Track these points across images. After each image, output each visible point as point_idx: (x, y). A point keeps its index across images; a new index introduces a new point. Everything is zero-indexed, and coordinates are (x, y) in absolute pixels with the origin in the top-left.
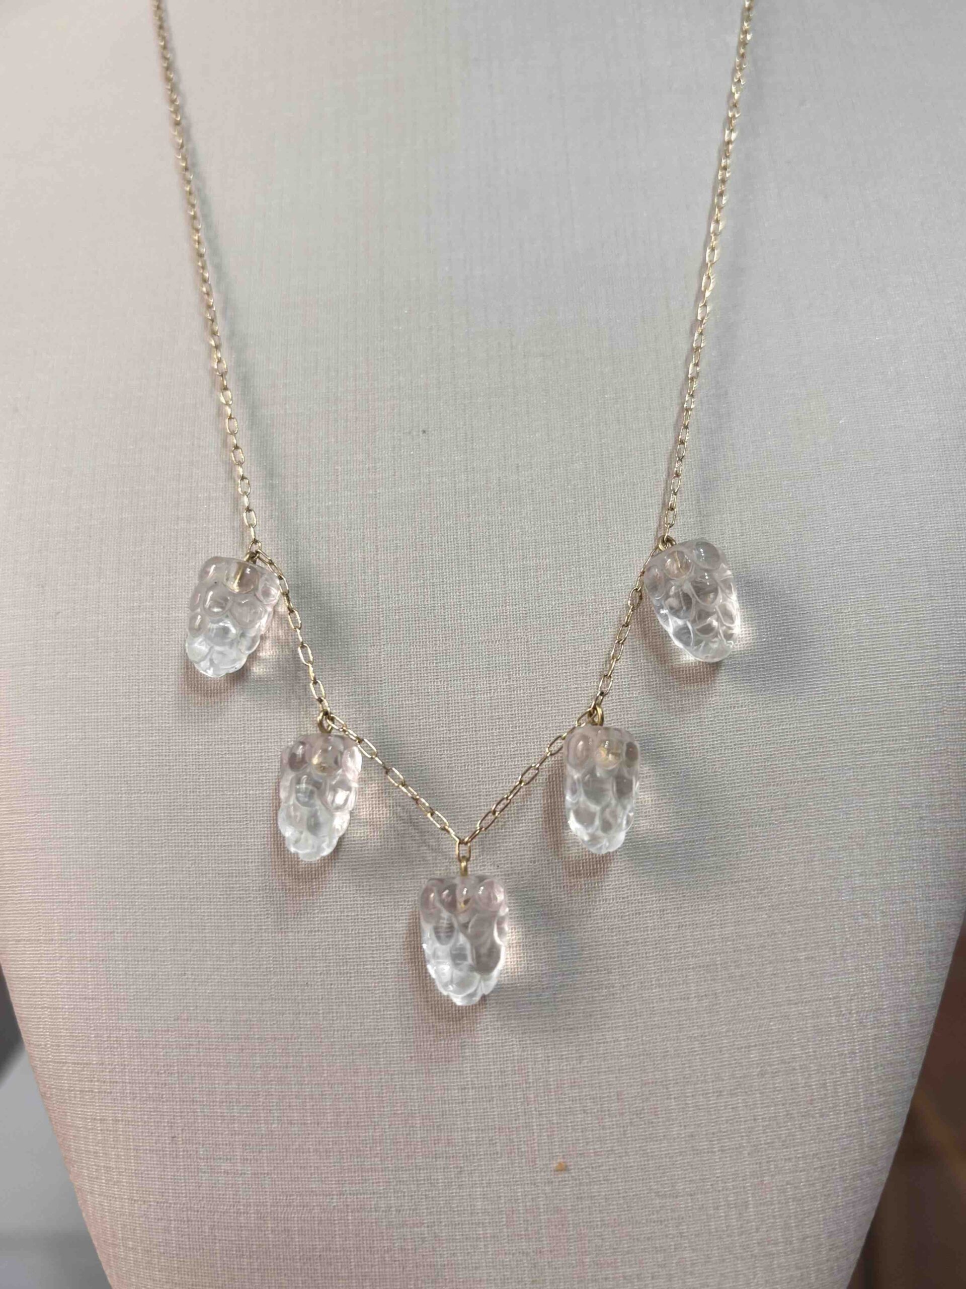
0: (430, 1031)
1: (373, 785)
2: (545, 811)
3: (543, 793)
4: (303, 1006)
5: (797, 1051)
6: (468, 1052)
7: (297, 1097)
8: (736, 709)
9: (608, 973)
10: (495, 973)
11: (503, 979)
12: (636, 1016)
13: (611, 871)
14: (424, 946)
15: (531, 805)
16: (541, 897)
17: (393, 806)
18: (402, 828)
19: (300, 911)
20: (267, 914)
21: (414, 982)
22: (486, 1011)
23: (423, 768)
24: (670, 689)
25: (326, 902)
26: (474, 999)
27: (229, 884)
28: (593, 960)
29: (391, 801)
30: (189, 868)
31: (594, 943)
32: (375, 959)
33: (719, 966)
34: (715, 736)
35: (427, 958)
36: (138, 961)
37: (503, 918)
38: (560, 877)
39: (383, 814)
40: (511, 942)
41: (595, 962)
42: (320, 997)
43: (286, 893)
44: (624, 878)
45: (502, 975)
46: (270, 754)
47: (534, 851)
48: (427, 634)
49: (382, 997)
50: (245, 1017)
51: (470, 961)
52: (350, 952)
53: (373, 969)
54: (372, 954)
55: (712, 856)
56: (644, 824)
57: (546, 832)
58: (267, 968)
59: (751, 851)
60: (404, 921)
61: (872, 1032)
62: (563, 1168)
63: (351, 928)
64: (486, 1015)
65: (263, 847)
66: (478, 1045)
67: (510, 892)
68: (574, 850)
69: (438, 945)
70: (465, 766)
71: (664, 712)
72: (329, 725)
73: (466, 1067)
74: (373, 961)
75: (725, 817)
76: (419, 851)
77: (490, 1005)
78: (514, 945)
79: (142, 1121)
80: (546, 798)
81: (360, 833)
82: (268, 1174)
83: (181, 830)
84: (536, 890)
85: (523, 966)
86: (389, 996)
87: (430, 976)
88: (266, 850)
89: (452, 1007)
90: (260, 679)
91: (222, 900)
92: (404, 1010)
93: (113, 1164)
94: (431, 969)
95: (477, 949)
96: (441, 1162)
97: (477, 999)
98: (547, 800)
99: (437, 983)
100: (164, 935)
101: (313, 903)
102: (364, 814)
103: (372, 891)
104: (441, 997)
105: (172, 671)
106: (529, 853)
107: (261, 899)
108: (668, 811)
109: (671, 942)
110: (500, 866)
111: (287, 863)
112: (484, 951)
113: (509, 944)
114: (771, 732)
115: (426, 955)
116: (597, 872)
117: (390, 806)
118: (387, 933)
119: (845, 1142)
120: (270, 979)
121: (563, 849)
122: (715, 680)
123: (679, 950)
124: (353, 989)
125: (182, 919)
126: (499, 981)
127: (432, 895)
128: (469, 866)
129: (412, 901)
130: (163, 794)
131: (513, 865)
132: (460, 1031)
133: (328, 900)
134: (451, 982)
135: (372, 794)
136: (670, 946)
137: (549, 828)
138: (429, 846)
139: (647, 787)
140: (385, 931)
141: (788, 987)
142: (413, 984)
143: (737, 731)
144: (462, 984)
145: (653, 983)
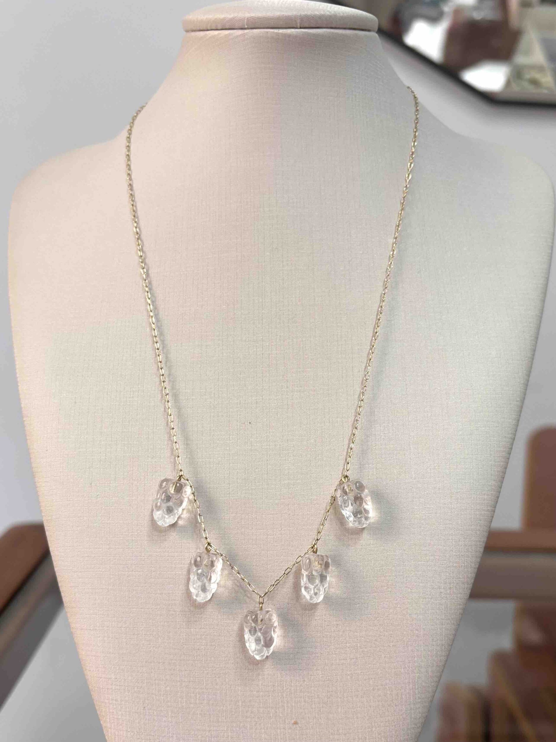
0: (246, 669)
1: (226, 571)
2: (293, 584)
3: (293, 577)
4: (196, 658)
5: (388, 681)
6: (260, 677)
7: (193, 693)
8: (370, 546)
9: (316, 648)
10: (272, 648)
11: (275, 649)
12: (326, 666)
13: (318, 608)
14: (245, 636)
15: (288, 581)
16: (290, 618)
17: (234, 580)
18: (237, 589)
19: (196, 620)
20: (183, 621)
21: (240, 649)
22: (268, 662)
23: (246, 565)
24: (345, 537)
25: (207, 617)
26: (263, 657)
27: (168, 609)
28: (310, 643)
29: (233, 578)
30: (152, 602)
31: (311, 637)
32: (225, 640)
33: (359, 647)
34: (361, 556)
35: (246, 641)
36: (131, 639)
37: (275, 627)
38: (298, 610)
39: (229, 583)
40: (278, 635)
41: (311, 644)
42: (203, 654)
43: (191, 613)
44: (323, 611)
45: (275, 648)
46: (185, 557)
47: (289, 600)
48: (249, 510)
49: (228, 655)
50: (173, 661)
51: (262, 643)
52: (215, 637)
53: (225, 644)
54: (224, 638)
55: (358, 604)
56: (332, 590)
57: (294, 592)
58: (183, 642)
59: (373, 603)
60: (237, 626)
61: (417, 675)
62: (296, 723)
63: (216, 628)
64: (268, 663)
65: (182, 594)
66: (265, 675)
67: (279, 616)
68: (304, 600)
69: (250, 636)
70: (263, 565)
71: (342, 546)
72: (209, 548)
73: (260, 683)
74: (225, 641)
75: (364, 589)
76: (243, 598)
77: (269, 659)
78: (280, 636)
79: (132, 701)
80: (294, 579)
81: (221, 590)
82: (181, 722)
83: (149, 587)
84: (289, 615)
85: (283, 644)
86: (230, 655)
87: (247, 647)
88: (183, 596)
89: (255, 659)
90: (182, 527)
91: (165, 615)
92: (236, 660)
93: (120, 717)
94: (247, 645)
95: (265, 638)
96: (249, 720)
97: (265, 657)
98: (295, 580)
99: (250, 650)
100: (142, 629)
101: (201, 617)
102: (222, 583)
103: (225, 613)
104: (251, 655)
105: (146, 522)
106: (287, 600)
107: (181, 615)
108: (341, 586)
109: (340, 637)
110: (275, 605)
111: (191, 601)
112: (268, 639)
113: (278, 636)
114: (383, 556)
115: (245, 640)
116: (313, 609)
117: (232, 580)
118: (230, 630)
119: (404, 716)
120: (184, 647)
121: (300, 599)
122: (362, 534)
123: (343, 640)
124: (216, 652)
125: (149, 622)
126: (273, 650)
127: (249, 617)
128: (263, 606)
129: (240, 618)
130: (142, 572)
131: (280, 605)
132: (258, 669)
133: (207, 616)
134: (255, 650)
135: (226, 575)
136: (340, 639)
137: (295, 591)
138: (247, 596)
139: (334, 576)
140: (230, 629)
141: (385, 656)
142: (240, 650)
143: (370, 555)
144: (260, 652)
145: (333, 653)
